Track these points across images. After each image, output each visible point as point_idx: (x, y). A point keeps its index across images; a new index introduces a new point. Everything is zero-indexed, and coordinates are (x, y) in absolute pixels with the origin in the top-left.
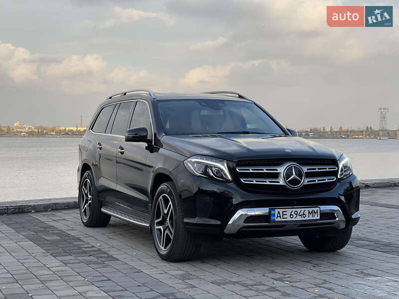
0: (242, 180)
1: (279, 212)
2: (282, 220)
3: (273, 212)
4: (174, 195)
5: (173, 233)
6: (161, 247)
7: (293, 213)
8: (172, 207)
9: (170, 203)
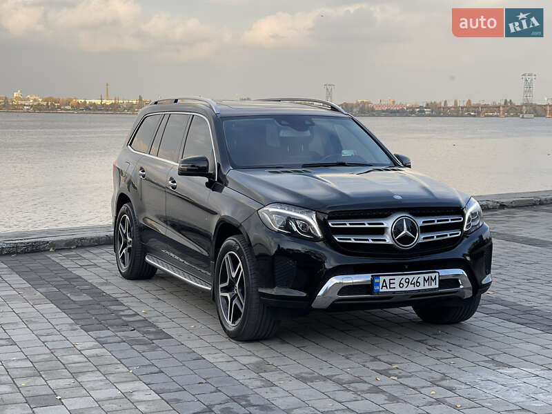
0: (336, 238)
1: (384, 281)
2: (389, 290)
3: (376, 281)
4: (245, 255)
5: (244, 304)
6: (228, 321)
7: (403, 282)
8: (242, 269)
9: (240, 264)
